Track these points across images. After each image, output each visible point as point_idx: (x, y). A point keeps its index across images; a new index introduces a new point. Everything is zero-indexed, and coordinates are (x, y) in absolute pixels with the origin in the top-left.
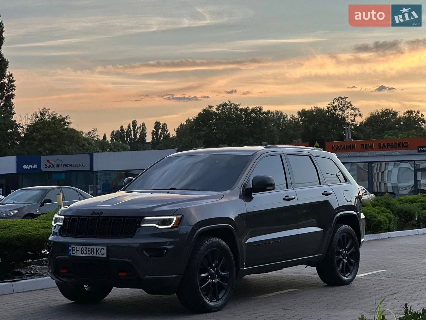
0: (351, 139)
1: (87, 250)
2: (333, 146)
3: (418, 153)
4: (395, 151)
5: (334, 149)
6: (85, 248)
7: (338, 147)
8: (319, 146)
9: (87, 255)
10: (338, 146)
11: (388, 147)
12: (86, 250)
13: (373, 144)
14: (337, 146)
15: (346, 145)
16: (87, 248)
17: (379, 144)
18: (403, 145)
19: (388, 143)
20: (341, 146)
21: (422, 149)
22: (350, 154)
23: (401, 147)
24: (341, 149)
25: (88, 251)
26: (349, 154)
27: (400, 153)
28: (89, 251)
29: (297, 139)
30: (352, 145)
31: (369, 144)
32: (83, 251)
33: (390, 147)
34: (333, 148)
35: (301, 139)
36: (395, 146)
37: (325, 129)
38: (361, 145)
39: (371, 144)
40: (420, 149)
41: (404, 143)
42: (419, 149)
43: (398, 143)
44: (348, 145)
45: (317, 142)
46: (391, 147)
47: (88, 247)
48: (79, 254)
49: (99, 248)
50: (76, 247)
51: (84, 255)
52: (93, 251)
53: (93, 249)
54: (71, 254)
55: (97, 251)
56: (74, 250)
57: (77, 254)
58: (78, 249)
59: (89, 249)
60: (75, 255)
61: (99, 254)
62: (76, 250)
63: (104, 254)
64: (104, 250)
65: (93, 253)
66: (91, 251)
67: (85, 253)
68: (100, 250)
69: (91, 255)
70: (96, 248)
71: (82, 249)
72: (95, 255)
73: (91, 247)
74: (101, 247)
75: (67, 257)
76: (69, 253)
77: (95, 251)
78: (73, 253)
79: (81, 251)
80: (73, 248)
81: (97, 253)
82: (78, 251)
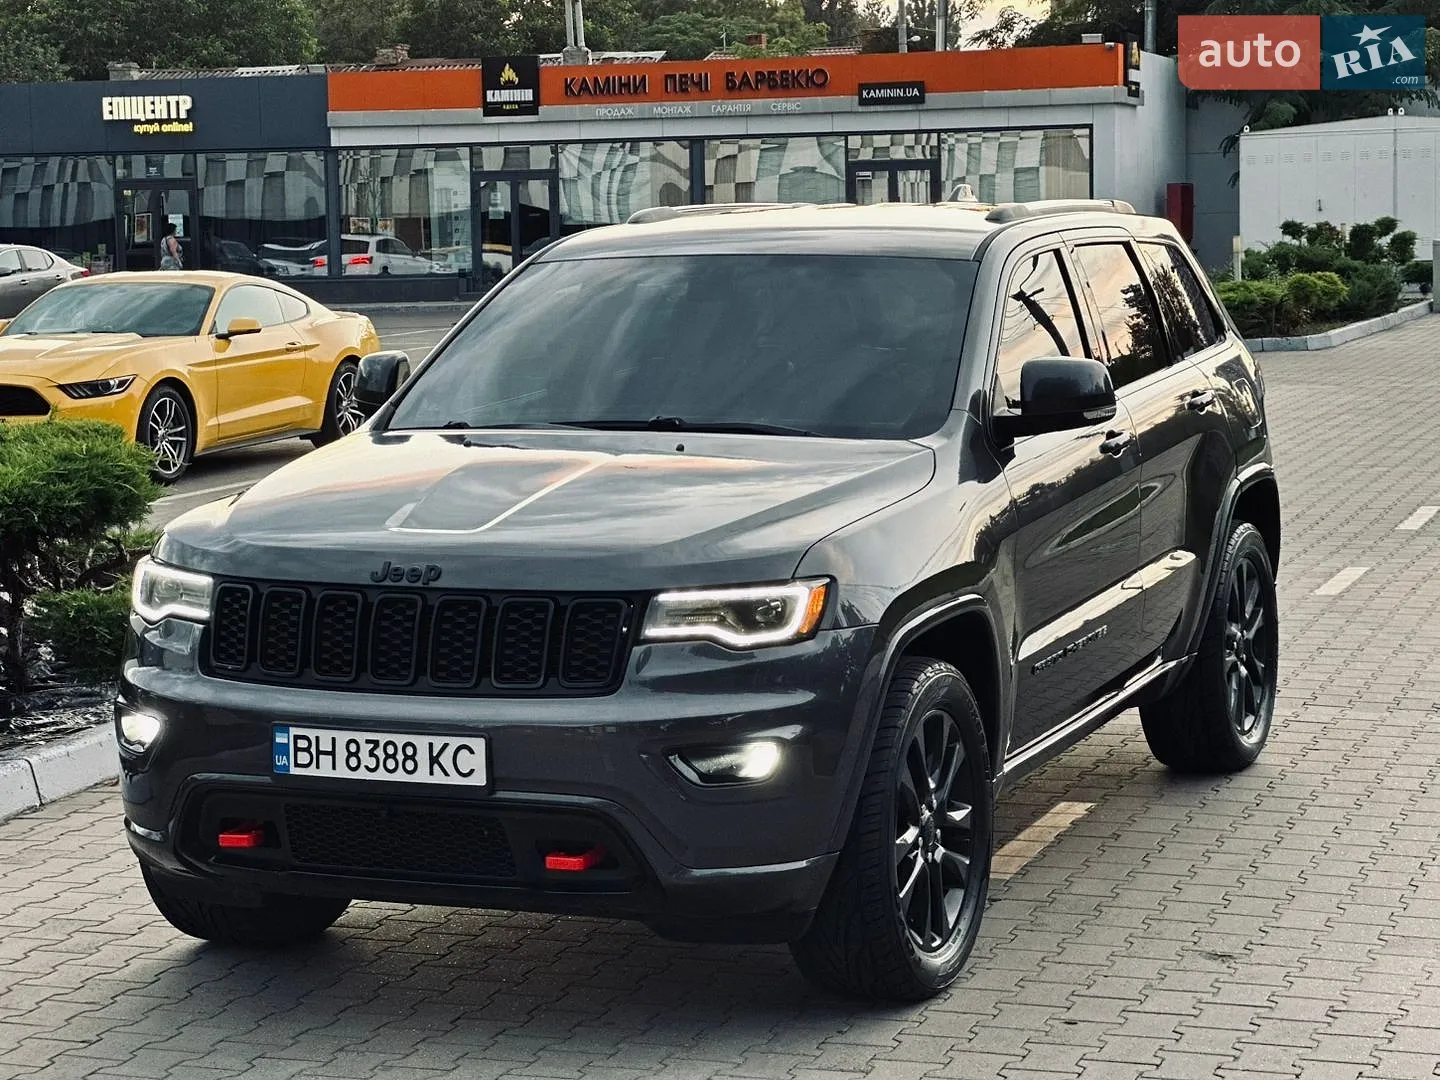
0: (586, 49)
1: (379, 752)
2: (566, 80)
3: (860, 109)
4: (781, 99)
5: (572, 90)
6: (368, 742)
7: (584, 87)
8: (516, 80)
9: (381, 775)
10: (584, 79)
11: (757, 87)
12: (372, 754)
13: (706, 75)
14: (581, 79)
15: (614, 78)
16: (376, 743)
17: (728, 74)
18: (809, 79)
19: (757, 73)
20: (596, 79)
21: (872, 94)
22: (631, 109)
23: (801, 85)
24: (595, 91)
25: (382, 757)
26: (626, 111)
27: (798, 106)
28: (388, 756)
29: (390, 47)
30: (635, 78)
31: (692, 75)
32: (356, 754)
33: (765, 86)
34: (568, 86)
35: (407, 47)
36: (782, 82)
37: (483, 10)
38: (667, 77)
39: (701, 75)
40: (868, 94)
41: (813, 74)
42: (865, 93)
43: (793, 72)
44: (620, 78)
45: (510, 67)
46: (770, 87)
47: (383, 738)
48: (334, 768)
49: (446, 745)
50: (317, 738)
51: (362, 774)
52: (413, 758)
53: (410, 750)
54: (287, 768)
55: (434, 760)
56: (307, 750)
57: (325, 770)
58: (326, 746)
59: (390, 749)
60: (311, 771)
61: (446, 774)
62: (319, 752)
63: (472, 771)
64: (472, 752)
65: (410, 765)
66: (400, 757)
67: (367, 767)
68: (450, 752)
69: (400, 776)
70: (431, 745)
71: (353, 748)
72: (422, 776)
73: (400, 739)
74: (455, 742)
75: (267, 779)
76: (281, 761)
77: (423, 757)
78: (297, 765)
79: (347, 754)
80: (297, 738)
81: (436, 767)
82: (331, 757)
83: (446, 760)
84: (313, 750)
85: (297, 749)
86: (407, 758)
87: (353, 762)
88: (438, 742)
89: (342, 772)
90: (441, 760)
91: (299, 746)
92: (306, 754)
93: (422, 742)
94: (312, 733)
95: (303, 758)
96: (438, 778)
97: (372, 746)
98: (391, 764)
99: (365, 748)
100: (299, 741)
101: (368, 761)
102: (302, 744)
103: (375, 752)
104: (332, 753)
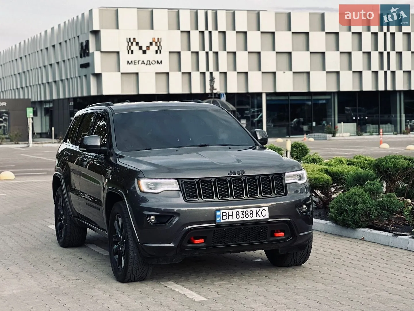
1: (244, 213)
6: (241, 211)
9: (245, 219)
12: (242, 214)
16: (243, 211)
28: (246, 214)
32: (238, 215)
47: (245, 210)
48: (233, 219)
49: (260, 210)
50: (228, 212)
51: (240, 219)
52: (252, 214)
53: (251, 212)
54: (220, 220)
55: (257, 214)
56: (226, 215)
57: (231, 219)
58: (230, 214)
59: (247, 213)
60: (227, 220)
61: (260, 217)
62: (229, 216)
63: (265, 215)
64: (265, 211)
65: (251, 215)
66: (249, 214)
67: (241, 217)
68: (260, 211)
69: (249, 218)
70: (256, 210)
71: (238, 213)
72: (254, 218)
73: (249, 210)
74: (261, 209)
75: (214, 224)
76: (218, 219)
77: (254, 213)
78: (223, 219)
79: (236, 215)
80: (222, 213)
81: (257, 215)
82: (232, 216)
83: (260, 213)
84: (227, 215)
85: (223, 216)
86: (251, 214)
87: (238, 217)
88: (258, 209)
89: (235, 219)
90: (258, 213)
91: (223, 215)
92: (226, 216)
93: (254, 210)
94: (227, 211)
95: (225, 217)
96: (258, 218)
97: (242, 212)
98: (247, 216)
99: (241, 213)
100: (223, 213)
101: (241, 216)
102: (224, 214)
103: (243, 214)
104: (232, 215)
